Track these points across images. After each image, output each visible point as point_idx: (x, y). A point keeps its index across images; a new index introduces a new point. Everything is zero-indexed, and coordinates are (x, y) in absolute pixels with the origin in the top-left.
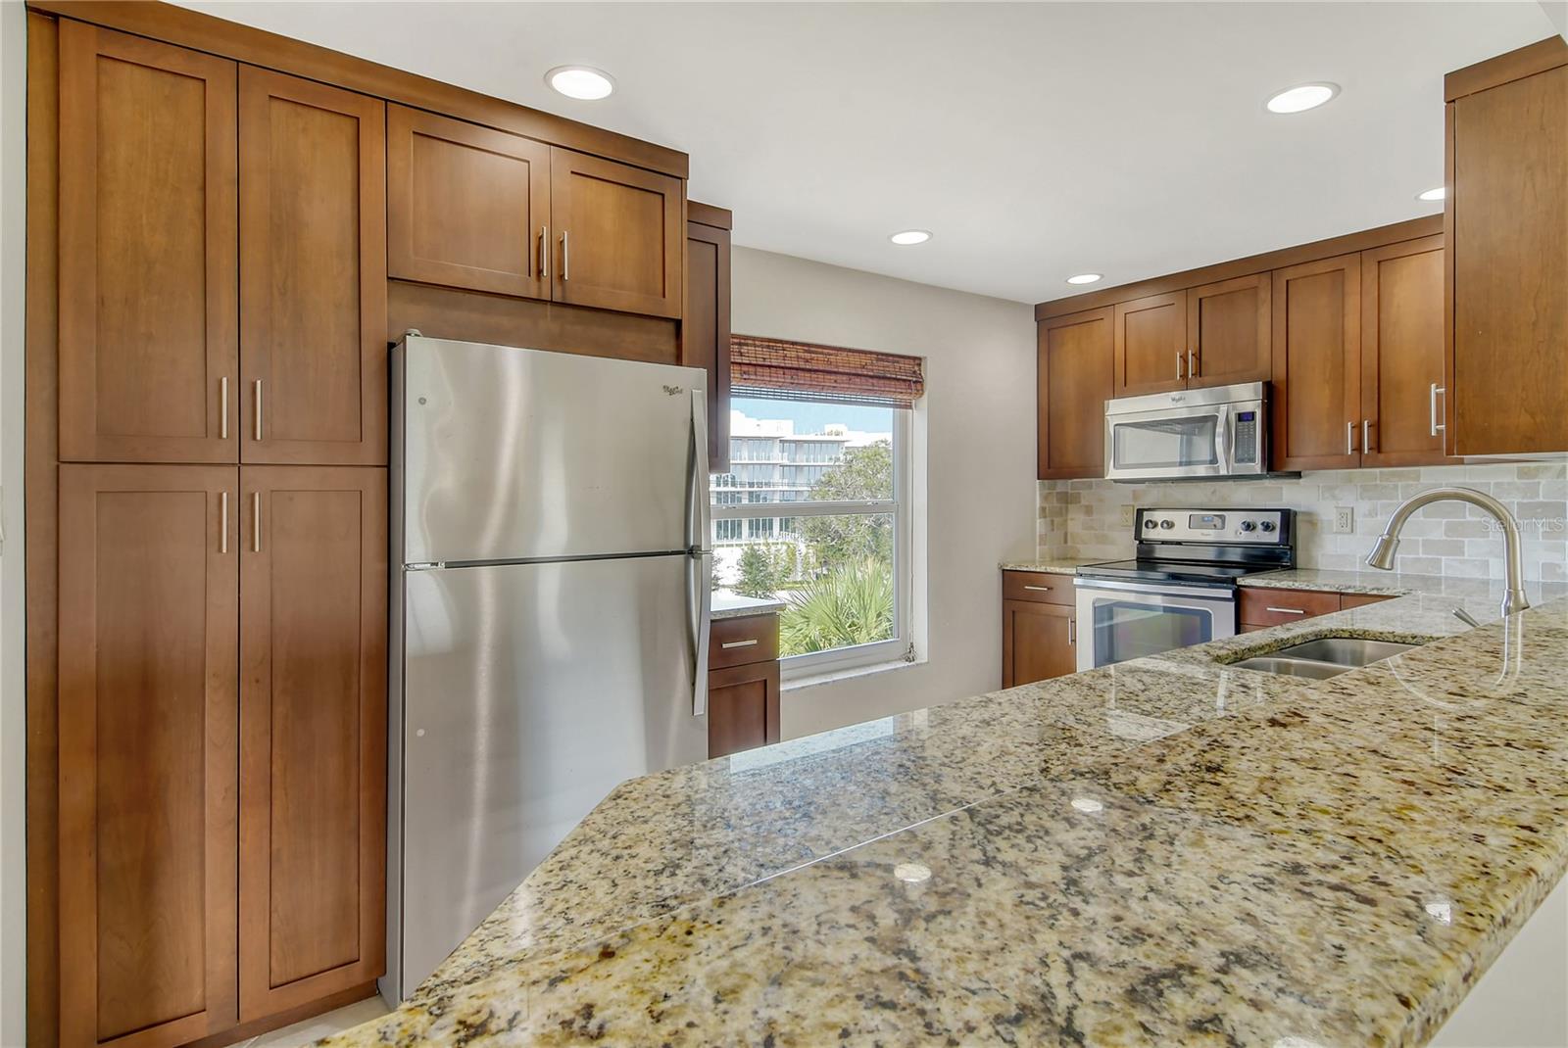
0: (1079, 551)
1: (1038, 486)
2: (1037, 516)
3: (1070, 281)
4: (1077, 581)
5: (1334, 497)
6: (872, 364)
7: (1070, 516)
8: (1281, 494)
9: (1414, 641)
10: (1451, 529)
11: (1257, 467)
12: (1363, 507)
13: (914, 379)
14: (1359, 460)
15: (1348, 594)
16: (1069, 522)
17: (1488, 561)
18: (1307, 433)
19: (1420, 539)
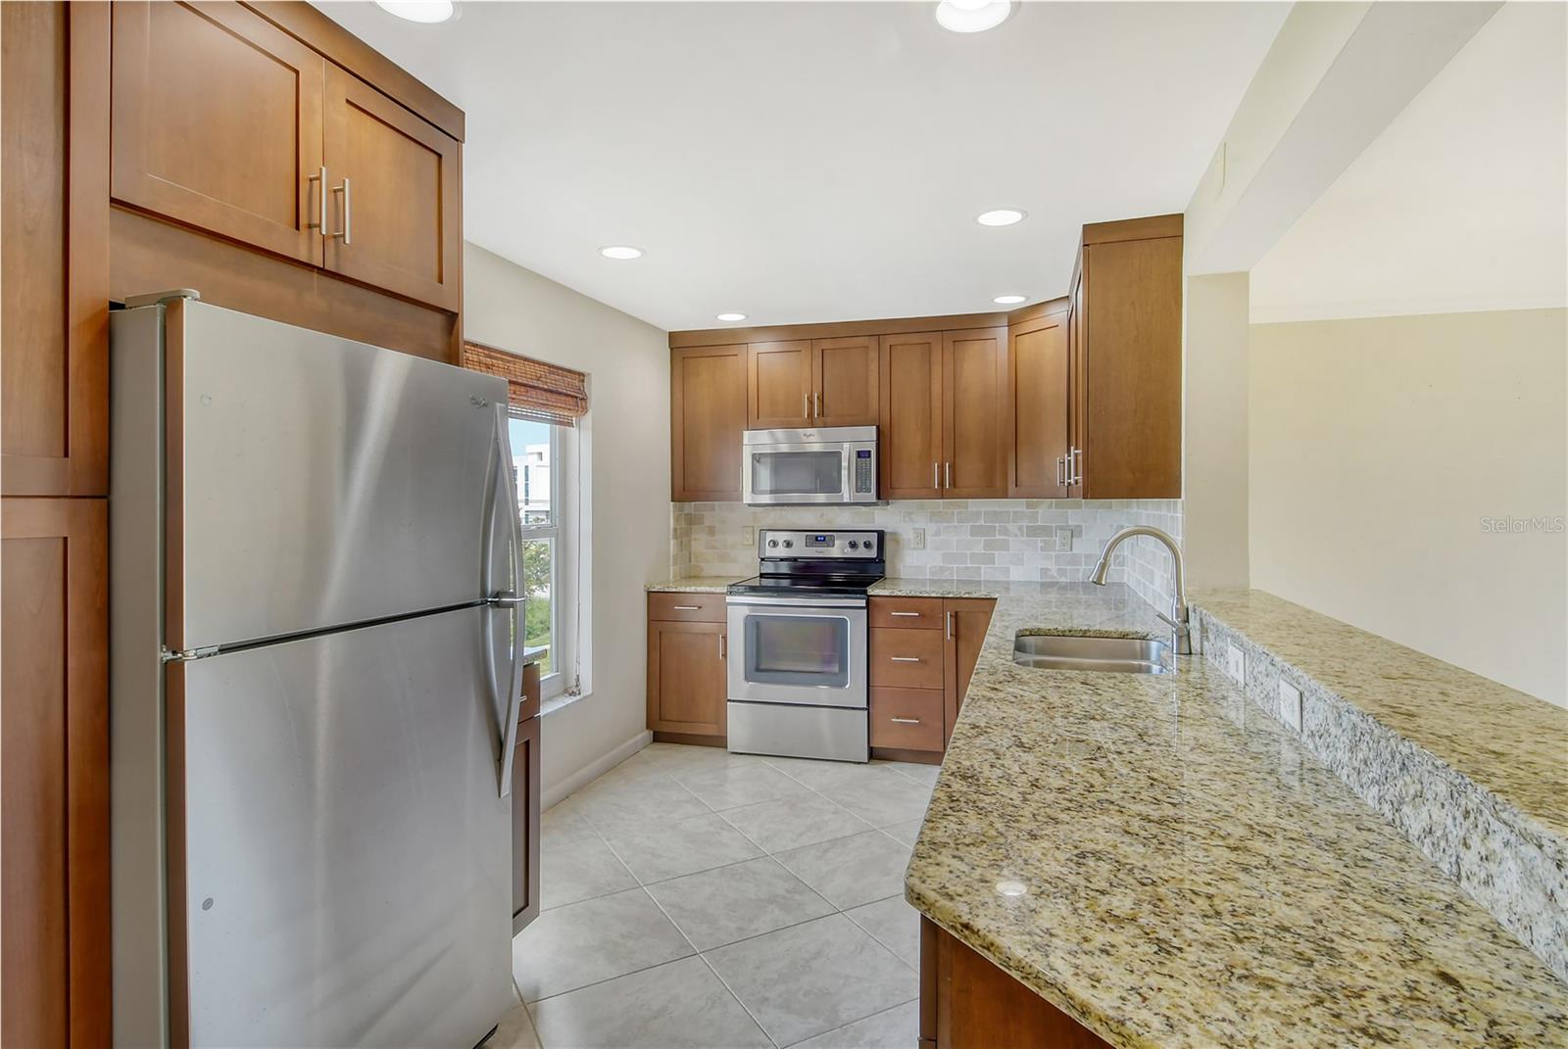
0: (702, 570)
1: (672, 508)
2: (671, 537)
3: (719, 317)
4: (729, 599)
5: (912, 521)
6: (546, 377)
7: (693, 537)
8: (874, 518)
9: (1070, 634)
10: (988, 545)
11: (872, 496)
12: (931, 528)
13: (581, 396)
14: (942, 494)
15: (947, 598)
16: (693, 543)
17: (1008, 568)
18: (907, 469)
19: (969, 552)
